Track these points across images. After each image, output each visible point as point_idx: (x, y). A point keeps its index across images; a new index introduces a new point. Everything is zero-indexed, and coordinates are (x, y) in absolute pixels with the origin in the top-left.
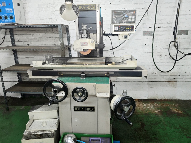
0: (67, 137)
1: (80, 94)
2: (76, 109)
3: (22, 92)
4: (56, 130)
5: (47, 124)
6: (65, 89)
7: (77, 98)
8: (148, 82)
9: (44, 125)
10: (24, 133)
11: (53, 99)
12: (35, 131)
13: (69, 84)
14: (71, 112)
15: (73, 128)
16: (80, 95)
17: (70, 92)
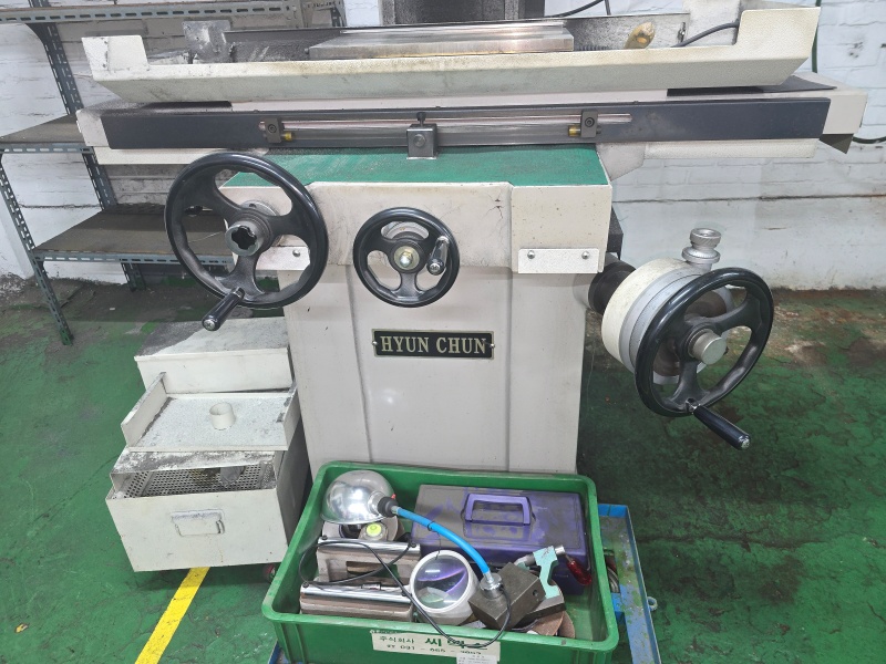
0: (342, 485)
1: (406, 256)
2: (387, 343)
3: (129, 256)
4: (286, 449)
5: (234, 419)
6: (307, 223)
7: (392, 281)
8: (761, 198)
9: (222, 421)
10: (118, 466)
11: (240, 290)
12: (174, 454)
13: (329, 189)
14: (358, 361)
15: (373, 438)
16: (405, 260)
17: (342, 244)
